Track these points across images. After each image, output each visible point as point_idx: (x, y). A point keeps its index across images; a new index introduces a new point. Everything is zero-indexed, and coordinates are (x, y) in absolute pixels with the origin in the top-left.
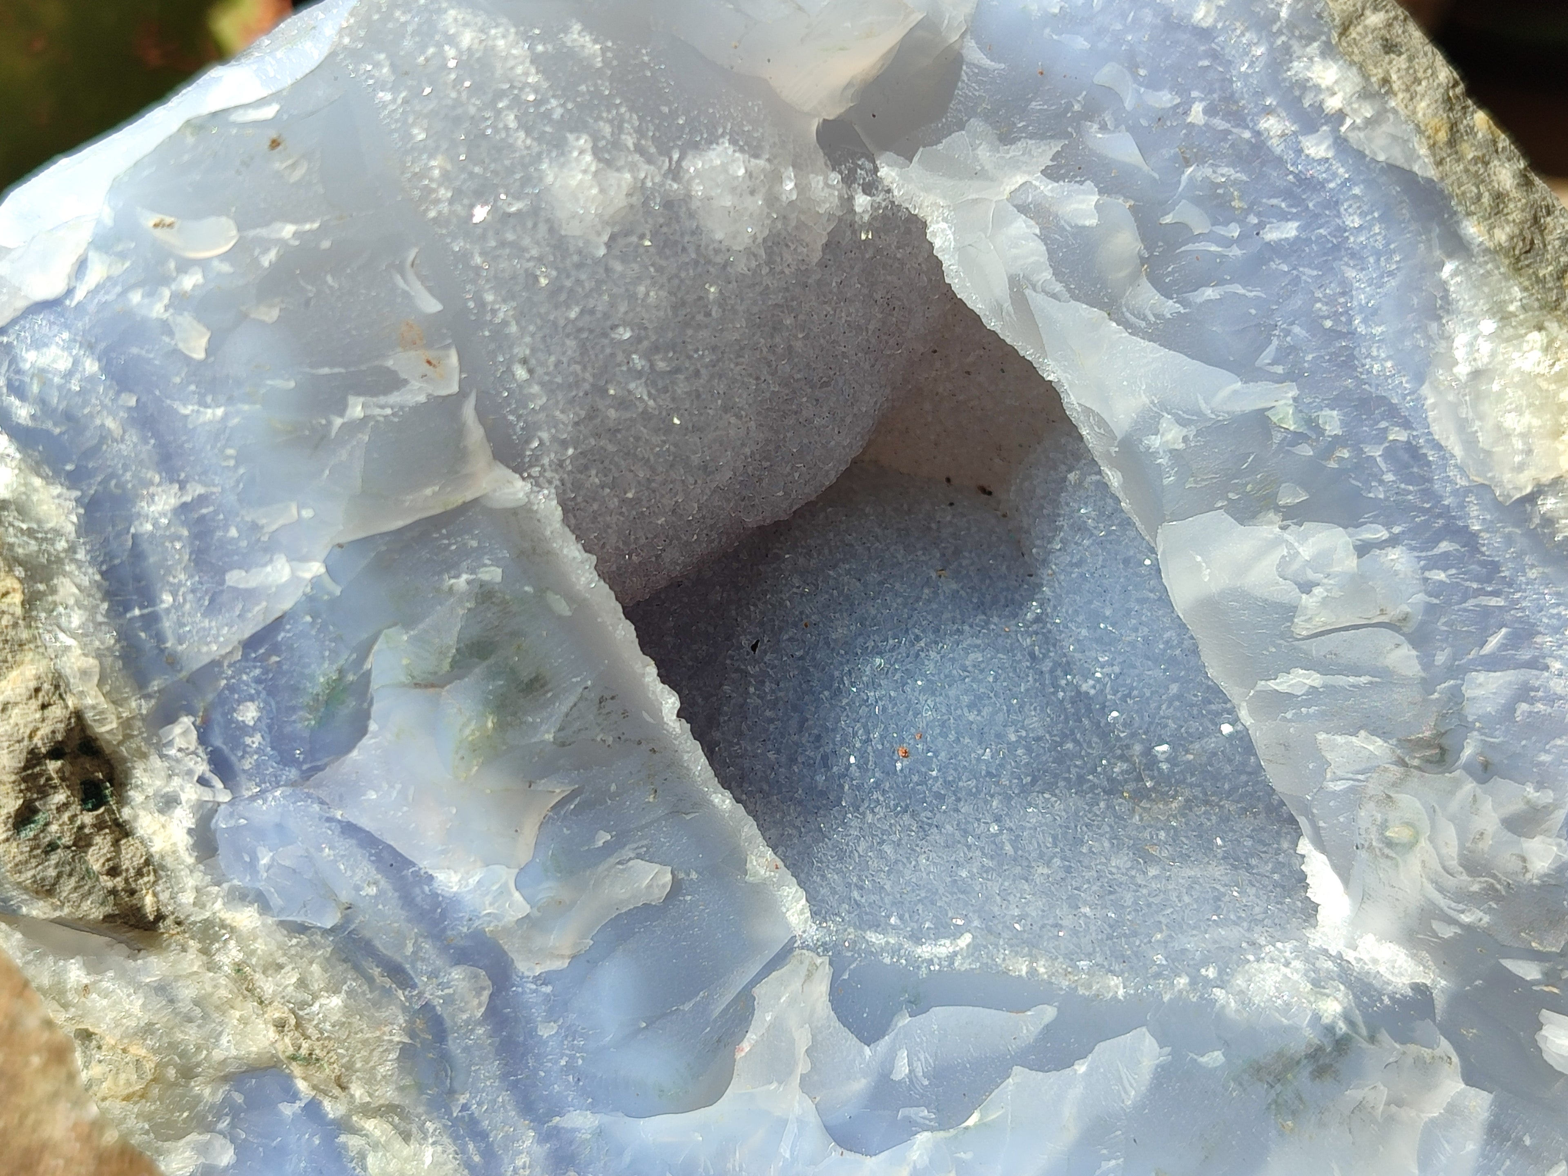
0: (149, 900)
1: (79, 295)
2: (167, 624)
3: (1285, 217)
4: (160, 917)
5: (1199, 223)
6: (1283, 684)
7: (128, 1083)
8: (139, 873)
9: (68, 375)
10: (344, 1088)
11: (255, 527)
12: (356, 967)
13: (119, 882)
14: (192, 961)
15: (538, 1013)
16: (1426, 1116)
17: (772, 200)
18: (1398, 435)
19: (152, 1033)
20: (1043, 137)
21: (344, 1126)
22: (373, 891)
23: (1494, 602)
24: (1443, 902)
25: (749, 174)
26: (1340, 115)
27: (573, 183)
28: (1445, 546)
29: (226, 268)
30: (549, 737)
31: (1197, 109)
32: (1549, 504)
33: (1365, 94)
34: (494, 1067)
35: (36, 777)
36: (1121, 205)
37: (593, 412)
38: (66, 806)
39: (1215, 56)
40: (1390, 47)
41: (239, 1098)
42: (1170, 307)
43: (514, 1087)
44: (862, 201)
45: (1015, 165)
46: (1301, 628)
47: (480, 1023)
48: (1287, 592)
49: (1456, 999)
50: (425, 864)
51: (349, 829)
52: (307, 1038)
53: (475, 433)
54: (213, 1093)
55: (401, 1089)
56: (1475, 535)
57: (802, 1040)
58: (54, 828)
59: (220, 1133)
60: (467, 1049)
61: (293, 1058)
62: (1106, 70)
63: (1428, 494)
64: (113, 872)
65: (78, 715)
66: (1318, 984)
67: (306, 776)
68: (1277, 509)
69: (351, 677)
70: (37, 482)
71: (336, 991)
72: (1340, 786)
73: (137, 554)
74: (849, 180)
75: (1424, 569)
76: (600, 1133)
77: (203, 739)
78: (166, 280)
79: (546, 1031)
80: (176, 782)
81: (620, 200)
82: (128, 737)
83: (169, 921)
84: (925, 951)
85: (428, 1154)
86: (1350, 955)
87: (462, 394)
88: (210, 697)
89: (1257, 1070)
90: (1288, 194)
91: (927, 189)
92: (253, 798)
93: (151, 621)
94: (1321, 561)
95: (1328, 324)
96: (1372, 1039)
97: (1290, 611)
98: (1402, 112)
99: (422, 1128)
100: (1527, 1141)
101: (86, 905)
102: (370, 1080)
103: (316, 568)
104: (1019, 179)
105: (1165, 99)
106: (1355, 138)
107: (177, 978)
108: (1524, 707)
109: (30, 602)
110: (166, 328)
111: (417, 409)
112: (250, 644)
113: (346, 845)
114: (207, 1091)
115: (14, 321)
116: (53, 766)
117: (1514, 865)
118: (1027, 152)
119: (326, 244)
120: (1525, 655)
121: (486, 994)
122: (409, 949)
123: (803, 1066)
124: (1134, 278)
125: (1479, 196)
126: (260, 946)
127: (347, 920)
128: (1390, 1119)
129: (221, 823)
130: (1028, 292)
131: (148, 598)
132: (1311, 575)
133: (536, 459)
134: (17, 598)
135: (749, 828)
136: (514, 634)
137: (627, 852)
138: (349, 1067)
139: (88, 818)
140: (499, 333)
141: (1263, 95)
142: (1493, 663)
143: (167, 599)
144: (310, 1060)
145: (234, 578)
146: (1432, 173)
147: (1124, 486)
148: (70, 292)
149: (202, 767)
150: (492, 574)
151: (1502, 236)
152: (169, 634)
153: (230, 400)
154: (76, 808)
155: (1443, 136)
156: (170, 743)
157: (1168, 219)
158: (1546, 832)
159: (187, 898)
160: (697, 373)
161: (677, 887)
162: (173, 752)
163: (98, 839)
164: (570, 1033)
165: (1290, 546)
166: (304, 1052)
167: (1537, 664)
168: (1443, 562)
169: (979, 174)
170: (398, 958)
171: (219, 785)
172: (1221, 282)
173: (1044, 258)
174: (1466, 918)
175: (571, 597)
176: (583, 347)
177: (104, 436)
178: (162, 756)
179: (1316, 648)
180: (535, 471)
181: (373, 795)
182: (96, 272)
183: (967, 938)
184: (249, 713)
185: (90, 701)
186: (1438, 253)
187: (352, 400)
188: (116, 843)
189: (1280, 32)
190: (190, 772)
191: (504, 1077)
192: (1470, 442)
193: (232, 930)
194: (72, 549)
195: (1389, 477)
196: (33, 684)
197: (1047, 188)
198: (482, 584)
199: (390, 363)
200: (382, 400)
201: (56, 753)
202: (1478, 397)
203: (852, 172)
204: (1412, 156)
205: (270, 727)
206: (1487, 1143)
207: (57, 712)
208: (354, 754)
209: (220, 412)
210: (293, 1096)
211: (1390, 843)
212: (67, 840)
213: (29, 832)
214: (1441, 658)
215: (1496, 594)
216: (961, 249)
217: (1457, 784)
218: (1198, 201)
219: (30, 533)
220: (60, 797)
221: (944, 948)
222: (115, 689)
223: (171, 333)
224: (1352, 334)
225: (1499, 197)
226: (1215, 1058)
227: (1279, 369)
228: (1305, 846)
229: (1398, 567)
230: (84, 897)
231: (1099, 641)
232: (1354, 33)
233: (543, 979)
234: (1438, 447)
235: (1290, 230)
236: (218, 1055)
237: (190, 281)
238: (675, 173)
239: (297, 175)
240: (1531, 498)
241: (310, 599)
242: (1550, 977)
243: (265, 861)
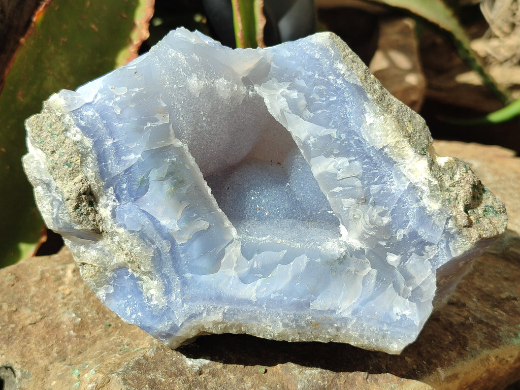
0: (101, 227)
1: (95, 102)
2: (110, 166)
3: (334, 96)
4: (103, 231)
5: (317, 98)
6: (335, 190)
7: (92, 273)
8: (99, 221)
9: (93, 116)
10: (139, 268)
11: (128, 147)
12: (143, 240)
13: (95, 223)
14: (109, 241)
15: (181, 252)
16: (364, 275)
17: (232, 90)
18: (356, 138)
19: (98, 260)
20: (287, 81)
21: (139, 279)
22: (148, 223)
23: (376, 171)
24: (366, 231)
25: (227, 84)
26: (344, 74)
27: (193, 82)
28: (366, 160)
29: (125, 96)
30: (185, 192)
31: (317, 75)
32: (386, 150)
33: (348, 70)
34: (171, 263)
35: (80, 198)
36: (302, 94)
37: (195, 129)
38: (85, 205)
39: (319, 64)
40: (353, 61)
41: (116, 275)
42: (312, 115)
43: (175, 267)
44: (250, 93)
45: (281, 87)
46: (338, 178)
47: (169, 253)
48: (335, 171)
49: (370, 251)
50: (158, 219)
51: (143, 211)
52: (132, 257)
53: (172, 131)
54: (110, 275)
55: (151, 267)
56: (372, 158)
57: (235, 259)
58: (83, 210)
59: (111, 285)
60: (165, 258)
61: (129, 262)
62: (299, 68)
63: (363, 150)
64: (94, 220)
65: (90, 186)
66: (340, 246)
67: (136, 200)
68: (333, 154)
69: (145, 178)
70: (85, 137)
71: (139, 246)
72: (346, 209)
73: (104, 152)
74: (248, 88)
75: (362, 165)
76: (192, 277)
77: (114, 192)
78: (113, 99)
79: (182, 256)
80: (108, 201)
81: (202, 87)
82: (99, 191)
83: (104, 233)
84: (260, 239)
85: (155, 282)
86: (347, 242)
87: (170, 123)
88: (117, 182)
89: (327, 262)
90: (334, 91)
91: (264, 92)
92: (124, 204)
93: (106, 166)
94: (343, 163)
95: (342, 116)
96: (351, 256)
97: (336, 175)
98: (355, 73)
99: (155, 277)
100: (384, 279)
101: (88, 227)
102: (144, 266)
103: (140, 156)
104: (282, 90)
105: (311, 73)
106: (347, 79)
107: (105, 246)
108: (382, 191)
109: (81, 162)
110: (112, 108)
111: (161, 125)
112: (126, 171)
113: (142, 214)
114: (109, 274)
115: (82, 107)
116: (84, 196)
117: (380, 222)
118: (284, 84)
119: (144, 92)
120: (383, 181)
121: (170, 247)
122: (155, 236)
123: (235, 265)
124: (305, 109)
125: (371, 89)
126: (124, 237)
127: (142, 229)
128: (356, 275)
129: (117, 210)
130: (284, 112)
131: (106, 161)
132: (340, 167)
133: (184, 137)
134: (79, 161)
135: (225, 217)
136: (178, 171)
137: (200, 218)
138: (141, 262)
139: (90, 209)
140: (177, 111)
141: (329, 71)
142: (376, 183)
143: (110, 161)
144: (133, 262)
145: (123, 158)
146: (361, 85)
147: (304, 153)
148: (93, 101)
149: (114, 198)
150: (175, 159)
151: (375, 97)
152: (109, 168)
153: (124, 122)
154: (87, 206)
155: (363, 78)
156: (108, 193)
157: (311, 97)
158: (387, 216)
159: (109, 227)
160: (217, 123)
161: (210, 226)
162: (108, 194)
163: (91, 214)
164: (187, 256)
165: (336, 162)
166: (131, 260)
167: (385, 183)
168: (366, 163)
169: (275, 89)
170: (152, 238)
171: (117, 201)
172: (322, 109)
173: (287, 105)
174: (370, 234)
175: (189, 165)
176: (194, 114)
177: (99, 128)
178: (106, 195)
179: (341, 182)
180: (183, 140)
181: (148, 204)
182: (99, 97)
183: (269, 236)
184: (124, 186)
185: (92, 183)
186: (363, 101)
187: (148, 123)
188: (95, 215)
189: (332, 59)
190: (112, 199)
191: (173, 265)
192: (370, 138)
193: (118, 233)
194: (91, 151)
195: (355, 147)
196: (81, 179)
197: (288, 91)
198: (172, 161)
199: (156, 116)
200: (154, 123)
201: (84, 194)
202: (371, 129)
203: (249, 87)
204: (357, 82)
205: (128, 189)
206: (377, 280)
207: (85, 184)
208: (145, 195)
209: (122, 125)
210: (127, 273)
211: (355, 219)
212: (85, 213)
213: (77, 210)
214: (365, 183)
215: (377, 169)
216: (271, 104)
217: (369, 207)
218: (317, 93)
219: (83, 147)
220: (84, 204)
221: (264, 238)
222: (98, 180)
223: (113, 109)
224: (347, 118)
225: (375, 90)
226: (319, 260)
227: (333, 126)
228: (341, 226)
229: (357, 165)
230: (88, 225)
231: (301, 189)
232: (346, 58)
233: (182, 245)
234: (364, 140)
235: (335, 98)
236: (112, 264)
237: (117, 99)
238: (213, 83)
239: (140, 79)
240: (383, 149)
241: (138, 161)
242: (388, 244)
243: (126, 217)
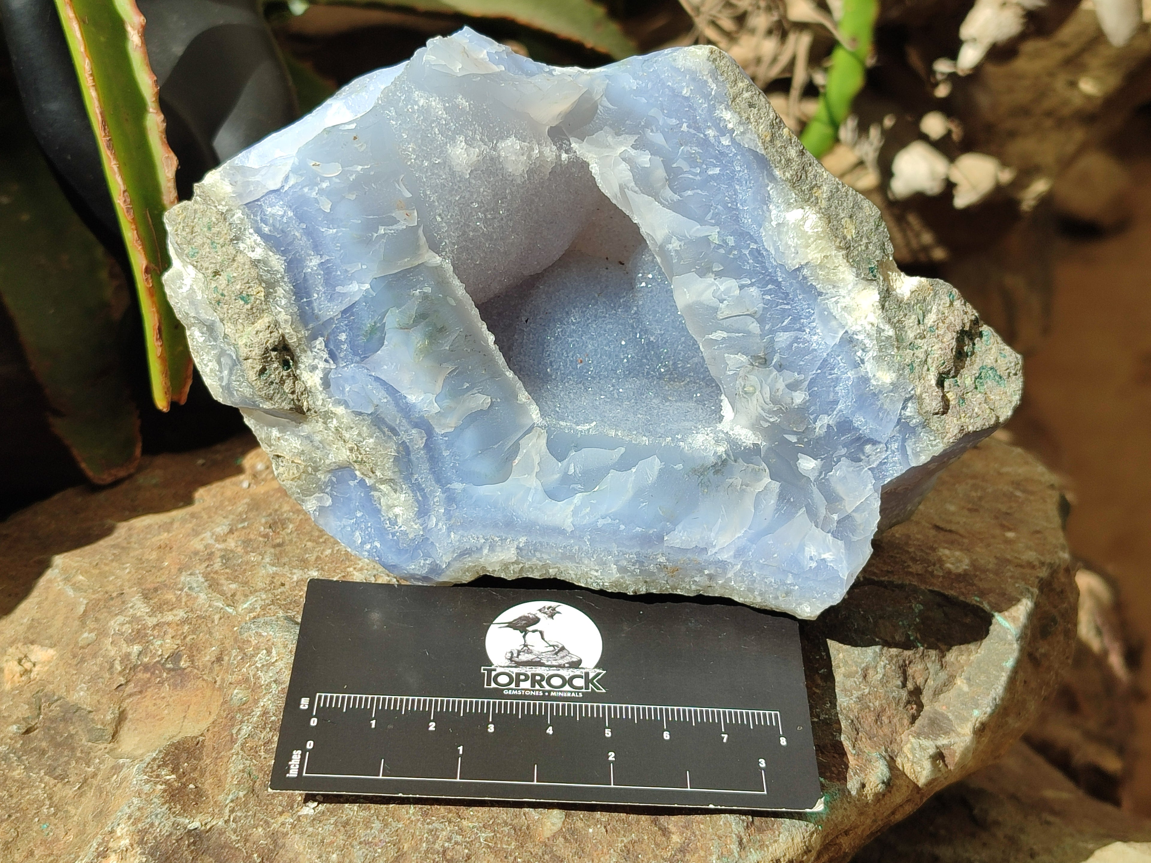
0: (305, 403)
1: (286, 188)
2: (315, 304)
3: (715, 166)
4: (309, 410)
5: (686, 168)
6: (713, 336)
7: (293, 473)
8: (302, 394)
9: (283, 216)
10: (373, 473)
11: (346, 271)
12: (379, 428)
13: (295, 396)
14: (320, 426)
15: (443, 447)
16: (757, 491)
17: (529, 157)
18: (753, 246)
19: (303, 454)
20: (631, 134)
21: (373, 488)
22: (385, 400)
23: (787, 307)
24: (764, 414)
25: (521, 148)
26: (733, 130)
27: (458, 153)
28: (770, 286)
29: (337, 180)
30: (448, 348)
31: (685, 125)
32: (805, 271)
33: (740, 123)
34: (427, 465)
35: (267, 358)
36: (658, 160)
37: (464, 233)
38: (277, 368)
39: (690, 107)
40: (751, 105)
41: (334, 479)
42: (676, 197)
43: (434, 473)
44: (564, 156)
45: (621, 144)
46: (720, 316)
47: (421, 449)
48: (714, 302)
49: (770, 449)
50: (403, 392)
51: (377, 379)
52: (361, 454)
53: (423, 240)
54: (325, 478)
55: (394, 472)
56: (780, 282)
57: (537, 460)
58: (273, 376)
59: (327, 493)
60: (417, 458)
61: (356, 462)
62: (652, 110)
63: (764, 268)
64: (293, 393)
65: (283, 336)
66: (717, 442)
67: (363, 359)
68: (713, 272)
69: (378, 325)
70: (271, 254)
71: (372, 437)
72: (731, 373)
73: (305, 280)
74: (560, 148)
75: (763, 295)
76: (464, 490)
77: (326, 346)
78: (317, 184)
79: (446, 453)
80: (316, 361)
81: (475, 158)
82: (300, 344)
83: (312, 412)
84: (579, 428)
85: (403, 497)
86: (731, 433)
87: (418, 226)
88: (329, 331)
89: (694, 471)
90: (716, 158)
91: (589, 152)
92: (344, 367)
93: (309, 303)
94: (727, 291)
95: (730, 205)
96: (735, 461)
97: (716, 309)
98: (754, 130)
99: (402, 488)
100: (792, 500)
101: (283, 404)
102: (383, 470)
103: (367, 286)
104: (623, 149)
105: (674, 121)
106: (738, 138)
107: (314, 433)
108: (796, 345)
109: (267, 296)
110: (316, 201)
111: (403, 230)
112: (344, 312)
113: (376, 384)
114: (323, 477)
115: (262, 197)
116: (274, 354)
117: (789, 400)
118: (625, 139)
119: (372, 173)
120: (798, 326)
121: (425, 439)
122: (398, 422)
123: (537, 469)
124: (663, 186)
125: (781, 160)
126: (345, 420)
127: (376, 410)
128: (743, 491)
129: (332, 375)
130: (626, 190)
131: (309, 295)
132: (724, 297)
133: (444, 250)
134: (263, 294)
135: (519, 384)
136: (435, 311)
137: (475, 391)
138: (376, 464)
139: (285, 373)
140: (432, 204)
141: (707, 121)
142: (785, 329)
143: (316, 295)
144: (362, 462)
145: (338, 289)
146: (763, 152)
147: (662, 262)
148: (283, 186)
149: (326, 356)
150: (428, 290)
151: (788, 175)
152: (316, 308)
153: (338, 227)
154: (281, 369)
155: (768, 139)
156: (315, 347)
157: (674, 165)
158: (800, 389)
159: (320, 403)
160: (502, 219)
161: (492, 403)
162: (316, 350)
163: (288, 381)
164: (454, 454)
165: (717, 286)
166: (359, 459)
167: (801, 330)
168: (769, 292)
169: (608, 146)
170: (393, 425)
171: (332, 362)
172: (693, 189)
173: (632, 178)
174: (772, 420)
175: (455, 299)
176: (461, 210)
177: (295, 237)
178: (312, 352)
179: (725, 323)
180: (444, 253)
181: (385, 367)
182: (292, 181)
183: (594, 423)
184: (343, 337)
185: (287, 331)
186: (766, 181)
187: (380, 227)
188: (294, 383)
189: (712, 100)
190: (322, 357)
191: (431, 469)
192: (777, 249)
193: (335, 414)
194: (283, 277)
195: (751, 261)
196: (267, 325)
197: (633, 152)
198: (424, 293)
199: (393, 215)
200: (391, 227)
201: (274, 349)
202: (779, 233)
203: (561, 145)
204: (756, 146)
205: (350, 342)
206: (779, 500)
207: (275, 334)
208: (379, 352)
209: (335, 230)
210: (355, 477)
211: (746, 393)
212: (277, 381)
213: (263, 377)
214: (767, 327)
215: (788, 304)
216: (601, 174)
217: (771, 372)
218: (685, 159)
219: (268, 271)
220: (275, 365)
221: (587, 427)
222: (296, 327)
223: (318, 203)
224: (737, 209)
225: (789, 161)
226: (679, 467)
227: (713, 221)
228: (723, 397)
229: (754, 294)
230: (283, 401)
231: (657, 321)
232: (737, 100)
233: (445, 435)
234: (767, 250)
235: (717, 171)
236: (328, 462)
237: (324, 185)
238: (495, 148)
239: (362, 149)
240: (798, 269)
241: (365, 297)
242: (800, 441)
243: (347, 389)
